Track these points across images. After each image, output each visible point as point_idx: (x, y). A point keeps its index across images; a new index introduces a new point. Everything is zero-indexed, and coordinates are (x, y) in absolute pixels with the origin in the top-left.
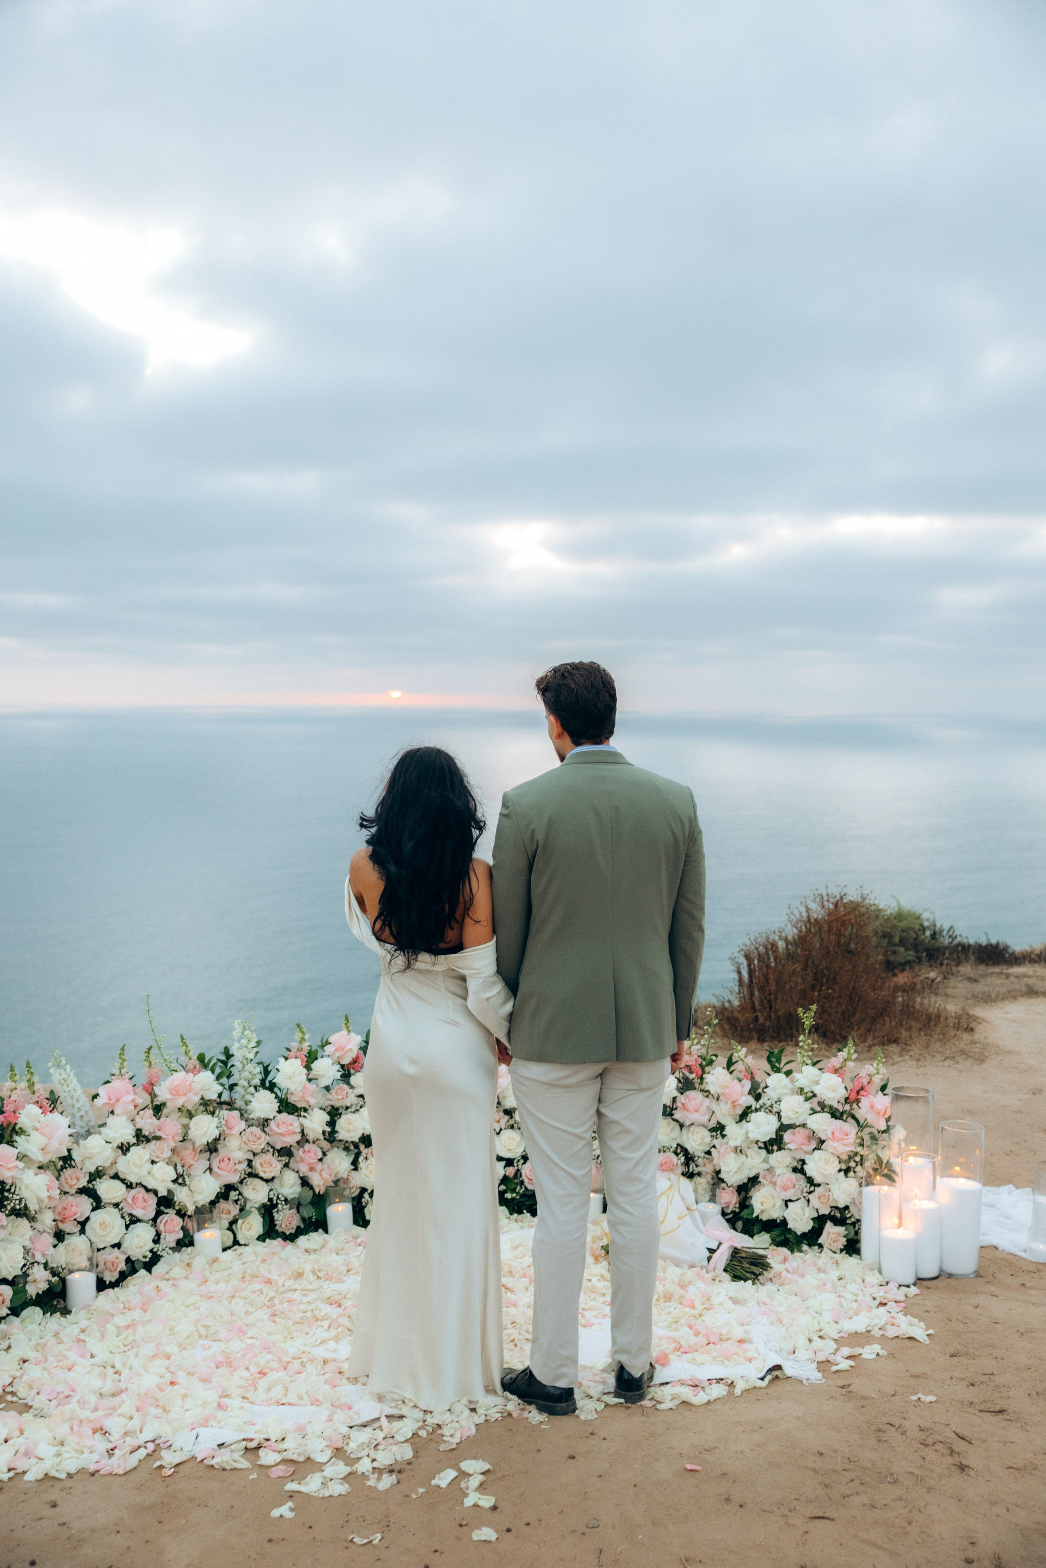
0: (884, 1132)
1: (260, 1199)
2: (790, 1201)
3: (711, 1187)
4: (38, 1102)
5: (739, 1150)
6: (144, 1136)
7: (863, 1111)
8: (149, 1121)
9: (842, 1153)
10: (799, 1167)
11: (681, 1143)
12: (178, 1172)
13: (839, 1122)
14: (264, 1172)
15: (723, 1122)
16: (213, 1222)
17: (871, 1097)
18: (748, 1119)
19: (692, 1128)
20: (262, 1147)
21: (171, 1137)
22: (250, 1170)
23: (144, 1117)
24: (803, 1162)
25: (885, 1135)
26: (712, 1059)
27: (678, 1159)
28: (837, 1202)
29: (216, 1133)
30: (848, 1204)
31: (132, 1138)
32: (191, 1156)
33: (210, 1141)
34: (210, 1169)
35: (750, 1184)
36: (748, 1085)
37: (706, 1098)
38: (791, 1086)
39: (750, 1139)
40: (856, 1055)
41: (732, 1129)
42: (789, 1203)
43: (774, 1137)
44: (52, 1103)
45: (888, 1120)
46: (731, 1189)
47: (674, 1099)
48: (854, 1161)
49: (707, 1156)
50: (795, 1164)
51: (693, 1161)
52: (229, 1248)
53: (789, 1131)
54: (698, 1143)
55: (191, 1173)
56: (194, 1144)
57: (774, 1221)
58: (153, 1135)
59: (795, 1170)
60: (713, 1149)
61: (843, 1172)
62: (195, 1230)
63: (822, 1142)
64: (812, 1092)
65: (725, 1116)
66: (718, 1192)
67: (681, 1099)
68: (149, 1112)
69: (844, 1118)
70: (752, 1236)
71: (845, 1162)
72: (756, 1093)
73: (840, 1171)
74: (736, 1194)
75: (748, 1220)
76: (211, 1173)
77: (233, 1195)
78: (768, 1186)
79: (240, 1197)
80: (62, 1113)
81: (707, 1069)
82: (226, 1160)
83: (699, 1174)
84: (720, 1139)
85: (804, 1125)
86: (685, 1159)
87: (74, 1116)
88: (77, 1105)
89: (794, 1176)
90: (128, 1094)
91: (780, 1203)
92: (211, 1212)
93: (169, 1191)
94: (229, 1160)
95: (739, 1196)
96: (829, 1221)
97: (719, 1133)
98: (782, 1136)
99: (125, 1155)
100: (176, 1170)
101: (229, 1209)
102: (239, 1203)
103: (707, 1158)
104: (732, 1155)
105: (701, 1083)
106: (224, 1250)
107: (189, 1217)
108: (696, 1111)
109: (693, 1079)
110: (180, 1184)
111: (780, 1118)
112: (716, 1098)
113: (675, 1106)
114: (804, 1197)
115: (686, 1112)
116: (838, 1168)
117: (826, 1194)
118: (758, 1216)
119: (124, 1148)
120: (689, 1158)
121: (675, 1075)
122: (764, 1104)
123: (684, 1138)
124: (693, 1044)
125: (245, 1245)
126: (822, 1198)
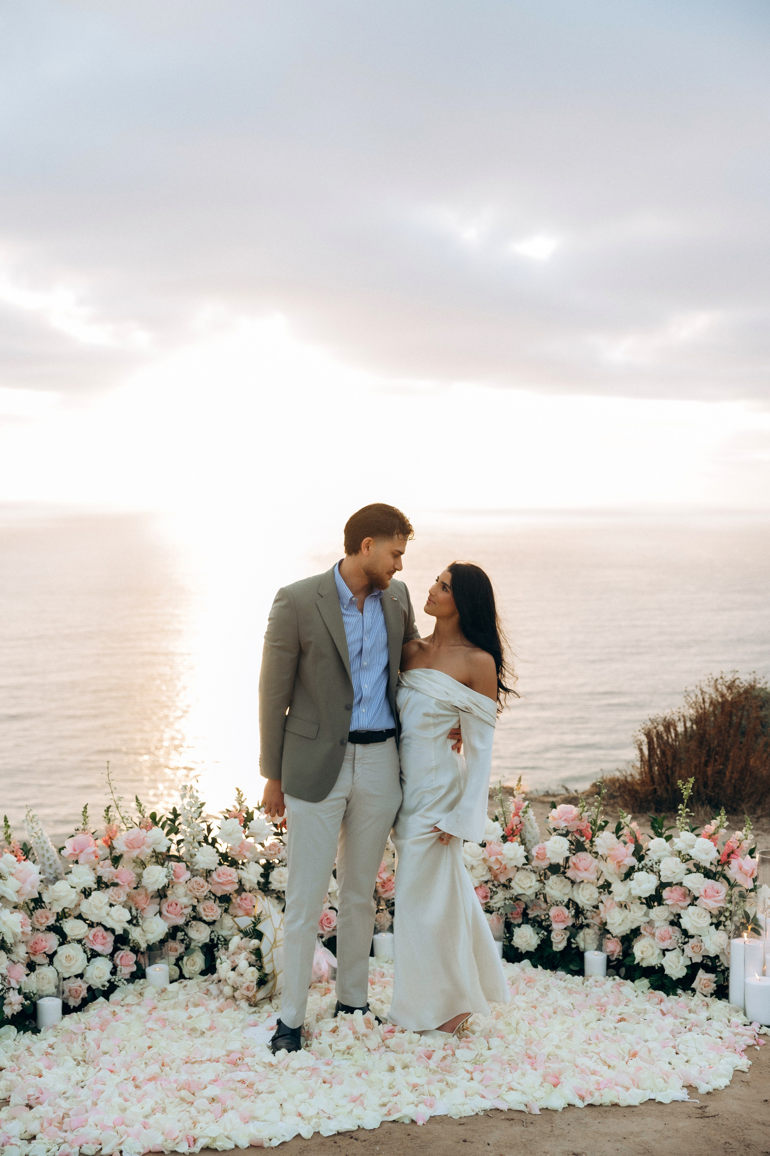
0: (751, 890)
1: (203, 939)
2: (668, 950)
3: (598, 937)
4: (13, 851)
5: (623, 906)
6: (105, 883)
7: (732, 872)
8: (108, 869)
9: (713, 909)
10: (676, 920)
11: (572, 898)
12: (133, 914)
13: (711, 882)
14: (207, 916)
15: (610, 881)
16: (162, 959)
17: (740, 859)
18: (631, 877)
19: (582, 885)
20: (205, 894)
21: (126, 884)
22: (194, 914)
23: (104, 867)
24: (679, 916)
25: (753, 894)
26: (600, 824)
27: (569, 912)
28: (708, 951)
29: (166, 881)
30: (718, 954)
31: (93, 884)
32: (144, 901)
33: (160, 888)
34: (160, 913)
35: (632, 936)
36: (632, 847)
37: (595, 859)
38: (672, 849)
39: (633, 895)
40: (727, 823)
41: (617, 887)
42: (666, 952)
43: (654, 893)
44: (25, 854)
45: (755, 880)
46: (616, 939)
47: (567, 859)
48: (725, 916)
49: (595, 910)
50: (672, 917)
51: (583, 914)
52: (176, 981)
53: (668, 889)
54: (587, 897)
55: (144, 915)
56: (146, 890)
57: (653, 968)
58: (111, 882)
59: (672, 923)
60: (600, 903)
61: (714, 926)
62: (147, 964)
63: (696, 898)
64: (688, 855)
65: (611, 874)
66: (605, 941)
67: (573, 859)
68: (109, 862)
69: (717, 879)
70: (633, 981)
71: (716, 917)
72: (639, 854)
73: (711, 924)
74: (620, 943)
75: (630, 966)
76: (160, 915)
77: (180, 935)
78: (648, 936)
79: (186, 937)
80: (34, 862)
81: (597, 834)
82: (174, 905)
83: (588, 926)
84: (607, 895)
85: (680, 884)
86: (575, 912)
87: (44, 864)
88: (47, 855)
89: (670, 929)
90: (89, 846)
91: (658, 952)
92: (161, 949)
93: (125, 930)
94: (177, 904)
95: (623, 944)
96: (701, 969)
97: (606, 890)
98: (662, 892)
99: (87, 898)
100: (131, 912)
101: (176, 947)
102: (185, 942)
103: (595, 912)
104: (617, 909)
105: (591, 846)
106: (171, 982)
107: (142, 953)
108: (586, 870)
109: (584, 841)
110: (134, 925)
111: (660, 876)
112: (605, 859)
113: (567, 866)
114: (679, 947)
115: (577, 871)
116: (710, 922)
117: (699, 945)
118: (638, 963)
119: (87, 893)
120: (579, 912)
121: (567, 838)
122: (646, 865)
123: (575, 893)
124: (584, 810)
125: (190, 979)
126: (695, 948)
